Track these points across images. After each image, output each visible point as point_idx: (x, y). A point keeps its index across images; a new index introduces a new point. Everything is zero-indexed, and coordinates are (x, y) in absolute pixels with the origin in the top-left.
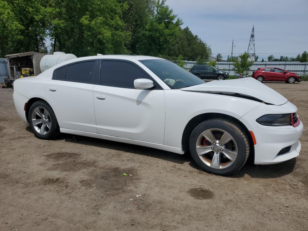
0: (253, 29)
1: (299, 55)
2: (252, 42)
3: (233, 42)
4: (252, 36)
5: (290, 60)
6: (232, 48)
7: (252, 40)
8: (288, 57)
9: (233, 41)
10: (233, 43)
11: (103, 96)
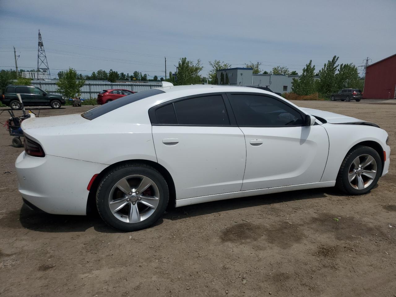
0: (39, 34)
1: (94, 72)
2: (41, 52)
3: (15, 50)
4: (41, 44)
5: (85, 78)
6: (15, 58)
7: (41, 49)
8: (82, 75)
9: (14, 48)
10: (15, 52)
11: (259, 141)
